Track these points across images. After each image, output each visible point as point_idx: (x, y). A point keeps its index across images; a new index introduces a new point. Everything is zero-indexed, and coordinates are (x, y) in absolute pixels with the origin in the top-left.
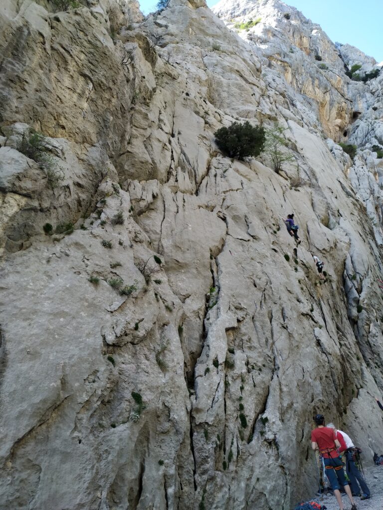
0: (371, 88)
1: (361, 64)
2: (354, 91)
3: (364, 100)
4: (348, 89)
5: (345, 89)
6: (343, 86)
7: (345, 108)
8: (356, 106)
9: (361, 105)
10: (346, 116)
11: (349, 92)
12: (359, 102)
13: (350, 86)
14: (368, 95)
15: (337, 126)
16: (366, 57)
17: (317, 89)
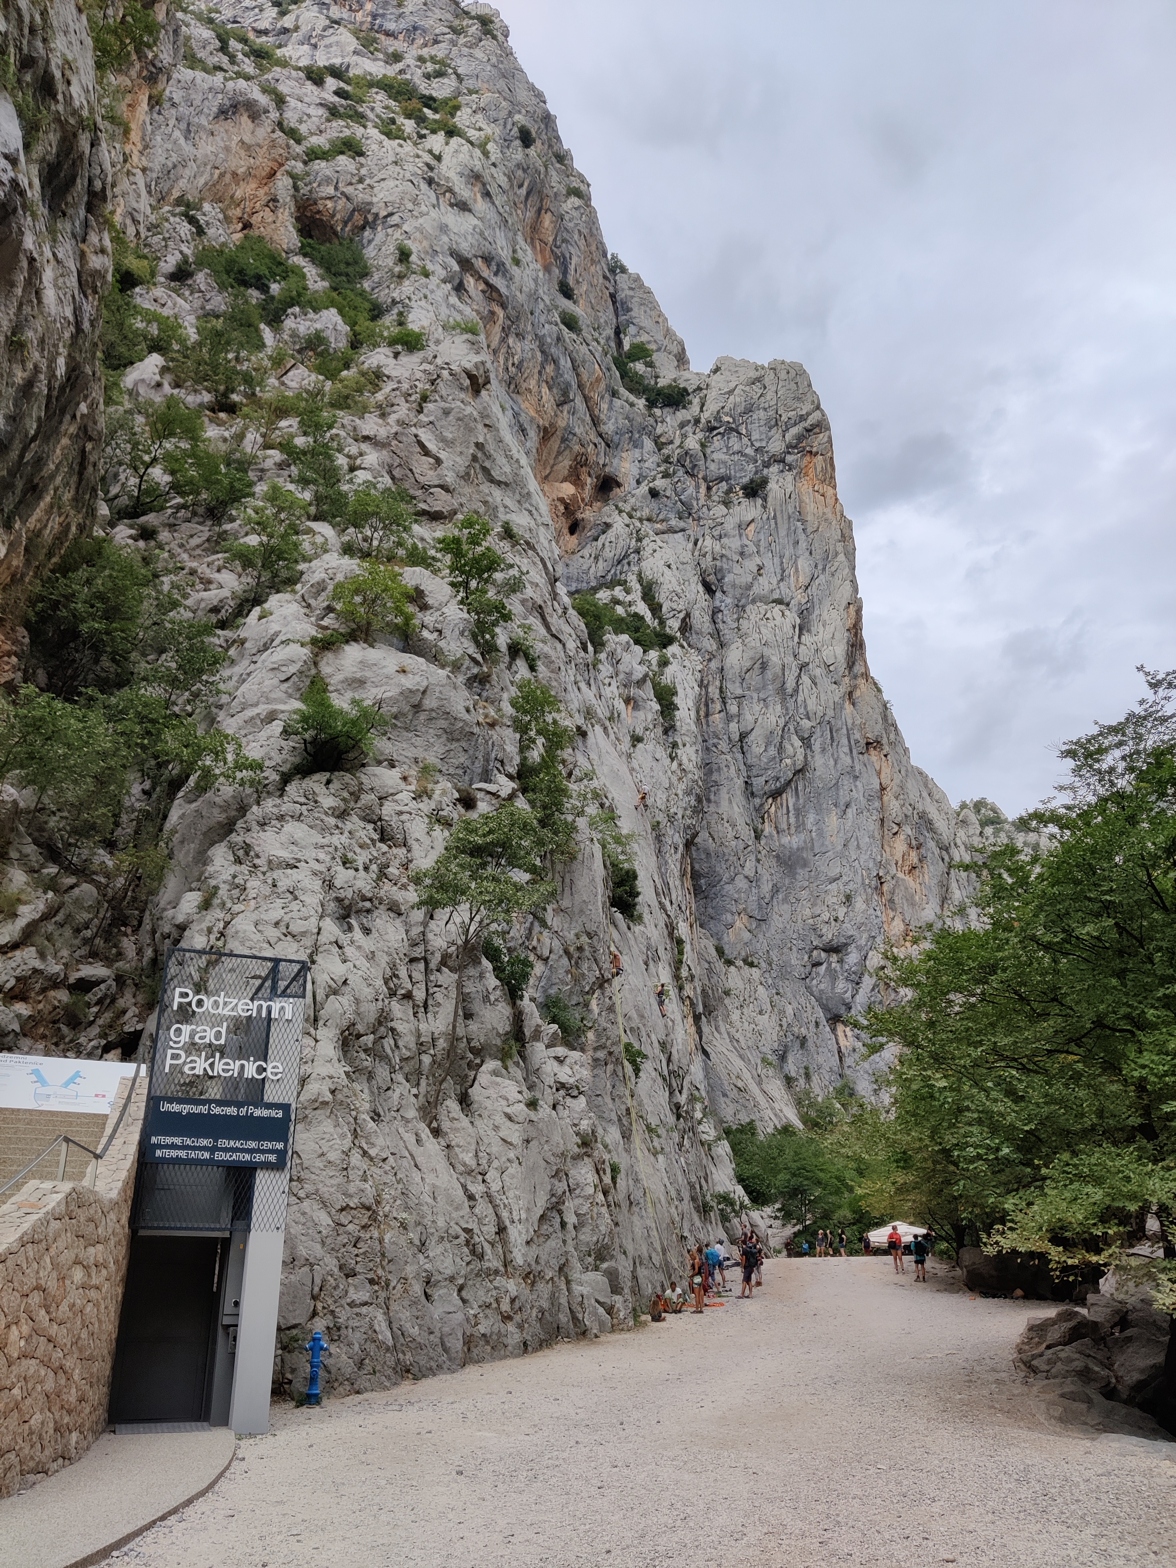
0: (659, 430)
1: (653, 347)
2: (621, 421)
3: (637, 453)
4: (610, 408)
5: (604, 406)
6: (602, 397)
7: (592, 458)
8: (615, 461)
9: (627, 465)
10: (589, 480)
11: (609, 419)
12: (624, 455)
13: (617, 403)
14: (649, 444)
15: (561, 500)
16: (668, 333)
17: (545, 390)
